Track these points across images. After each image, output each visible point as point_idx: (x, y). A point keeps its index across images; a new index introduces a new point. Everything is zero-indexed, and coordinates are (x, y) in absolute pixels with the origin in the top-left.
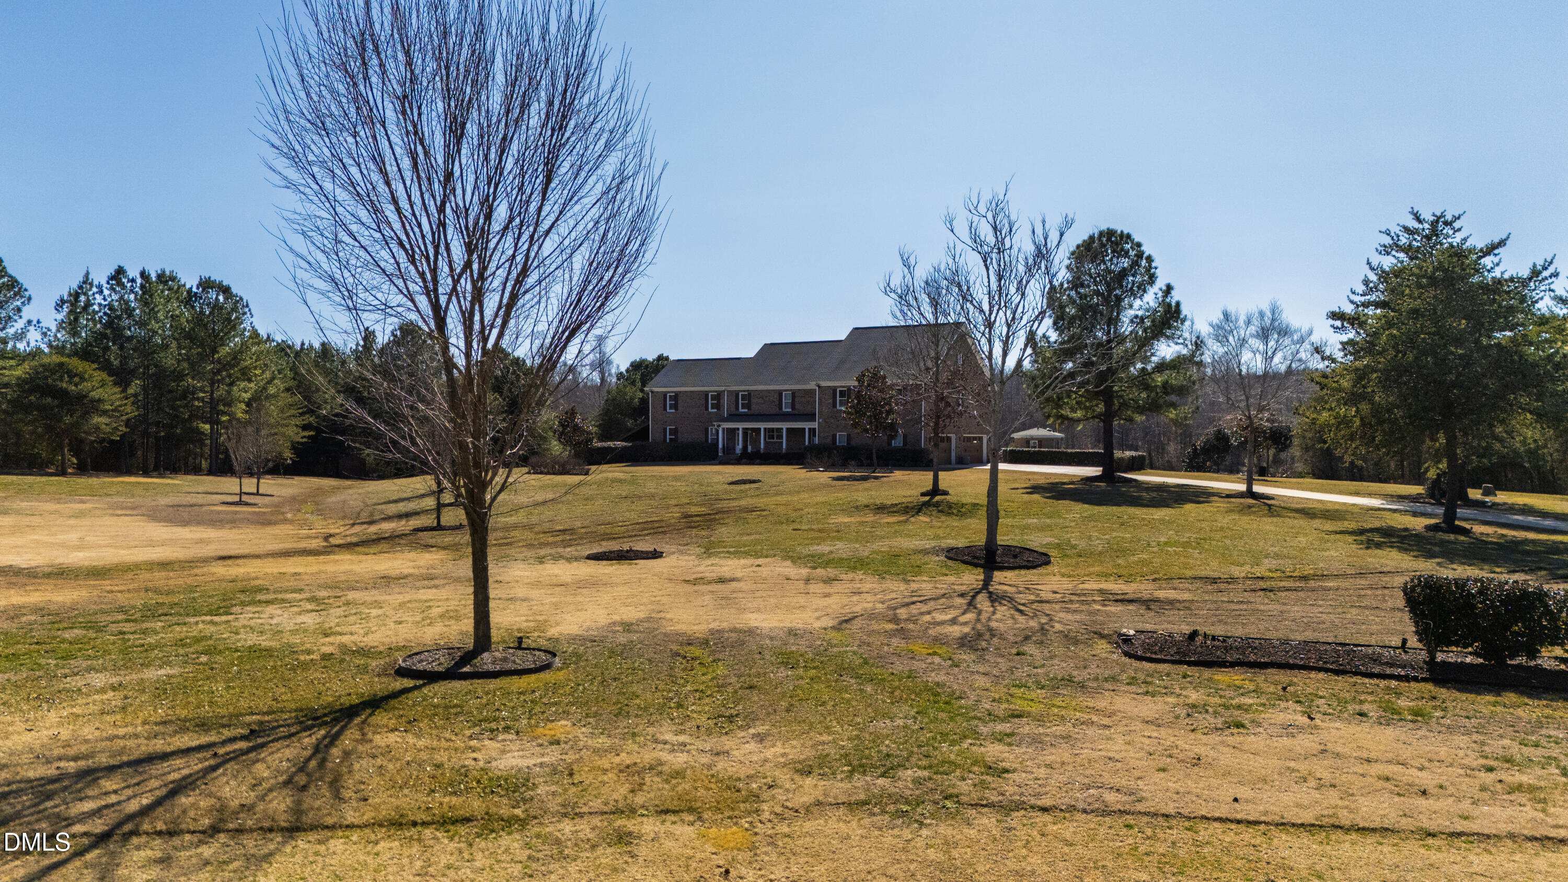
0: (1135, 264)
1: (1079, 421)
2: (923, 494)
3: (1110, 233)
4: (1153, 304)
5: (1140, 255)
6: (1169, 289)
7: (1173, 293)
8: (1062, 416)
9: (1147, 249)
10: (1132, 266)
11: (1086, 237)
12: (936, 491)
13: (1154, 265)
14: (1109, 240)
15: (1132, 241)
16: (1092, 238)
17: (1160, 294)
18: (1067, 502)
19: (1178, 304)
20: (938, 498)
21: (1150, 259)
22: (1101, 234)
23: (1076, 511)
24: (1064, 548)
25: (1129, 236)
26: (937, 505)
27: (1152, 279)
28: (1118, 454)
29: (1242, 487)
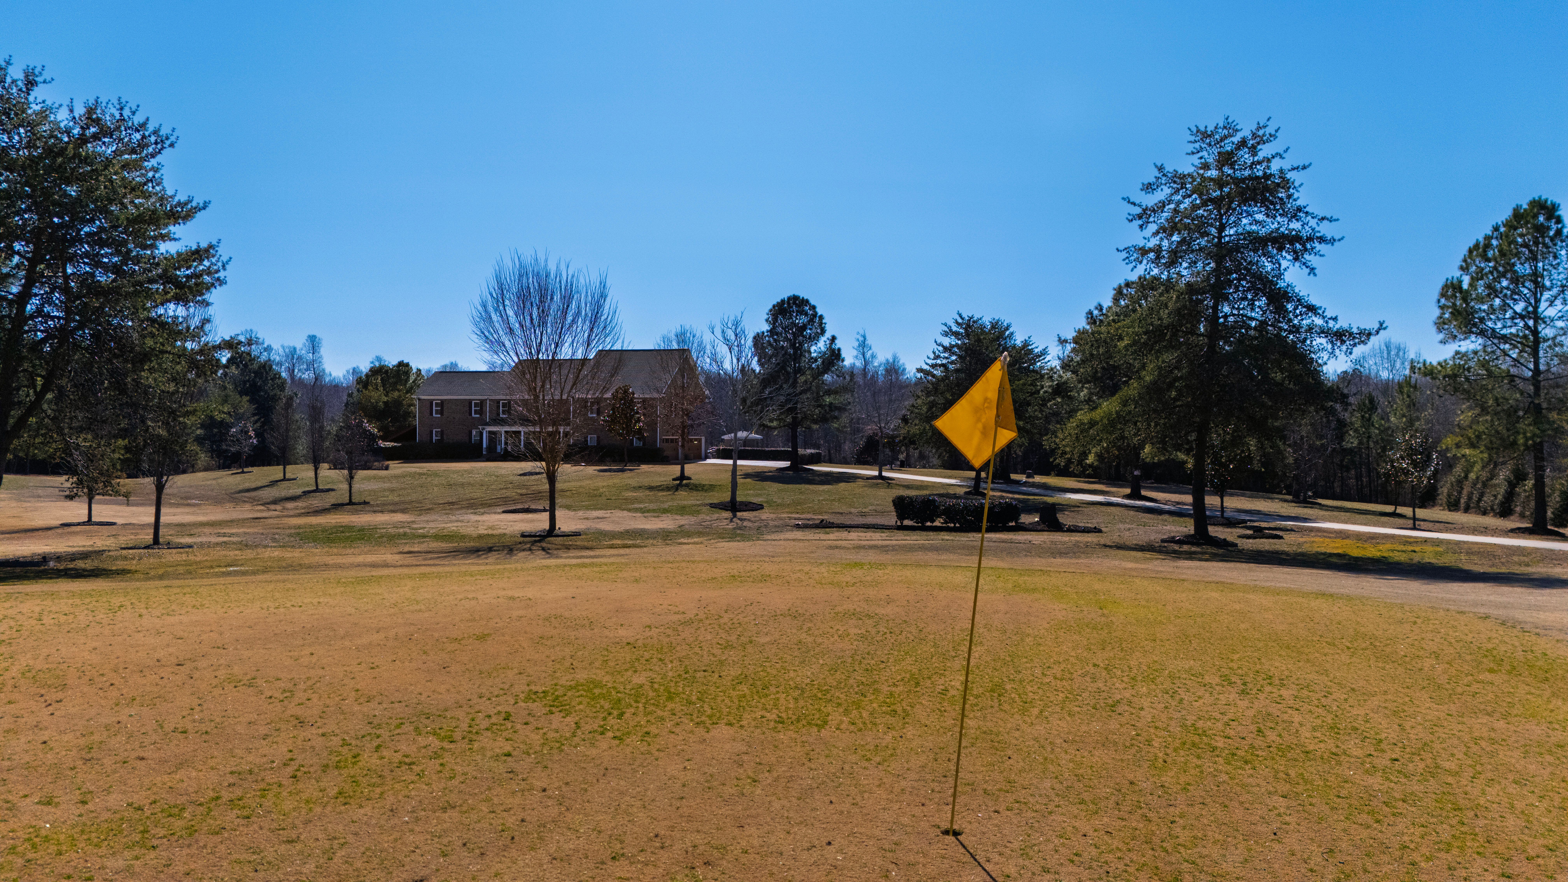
0: (811, 321)
1: (775, 428)
2: (674, 480)
3: (795, 298)
4: (823, 349)
5: (815, 315)
6: (833, 339)
7: (836, 341)
8: (764, 425)
9: (820, 311)
10: (809, 322)
11: (779, 301)
12: (682, 477)
13: (824, 321)
14: (794, 303)
15: (810, 304)
16: (783, 301)
17: (828, 342)
18: (768, 483)
19: (839, 350)
20: (685, 482)
21: (821, 317)
22: (789, 298)
23: (775, 486)
24: (770, 503)
25: (807, 301)
26: (687, 485)
27: (823, 332)
28: (801, 451)
29: (876, 473)
